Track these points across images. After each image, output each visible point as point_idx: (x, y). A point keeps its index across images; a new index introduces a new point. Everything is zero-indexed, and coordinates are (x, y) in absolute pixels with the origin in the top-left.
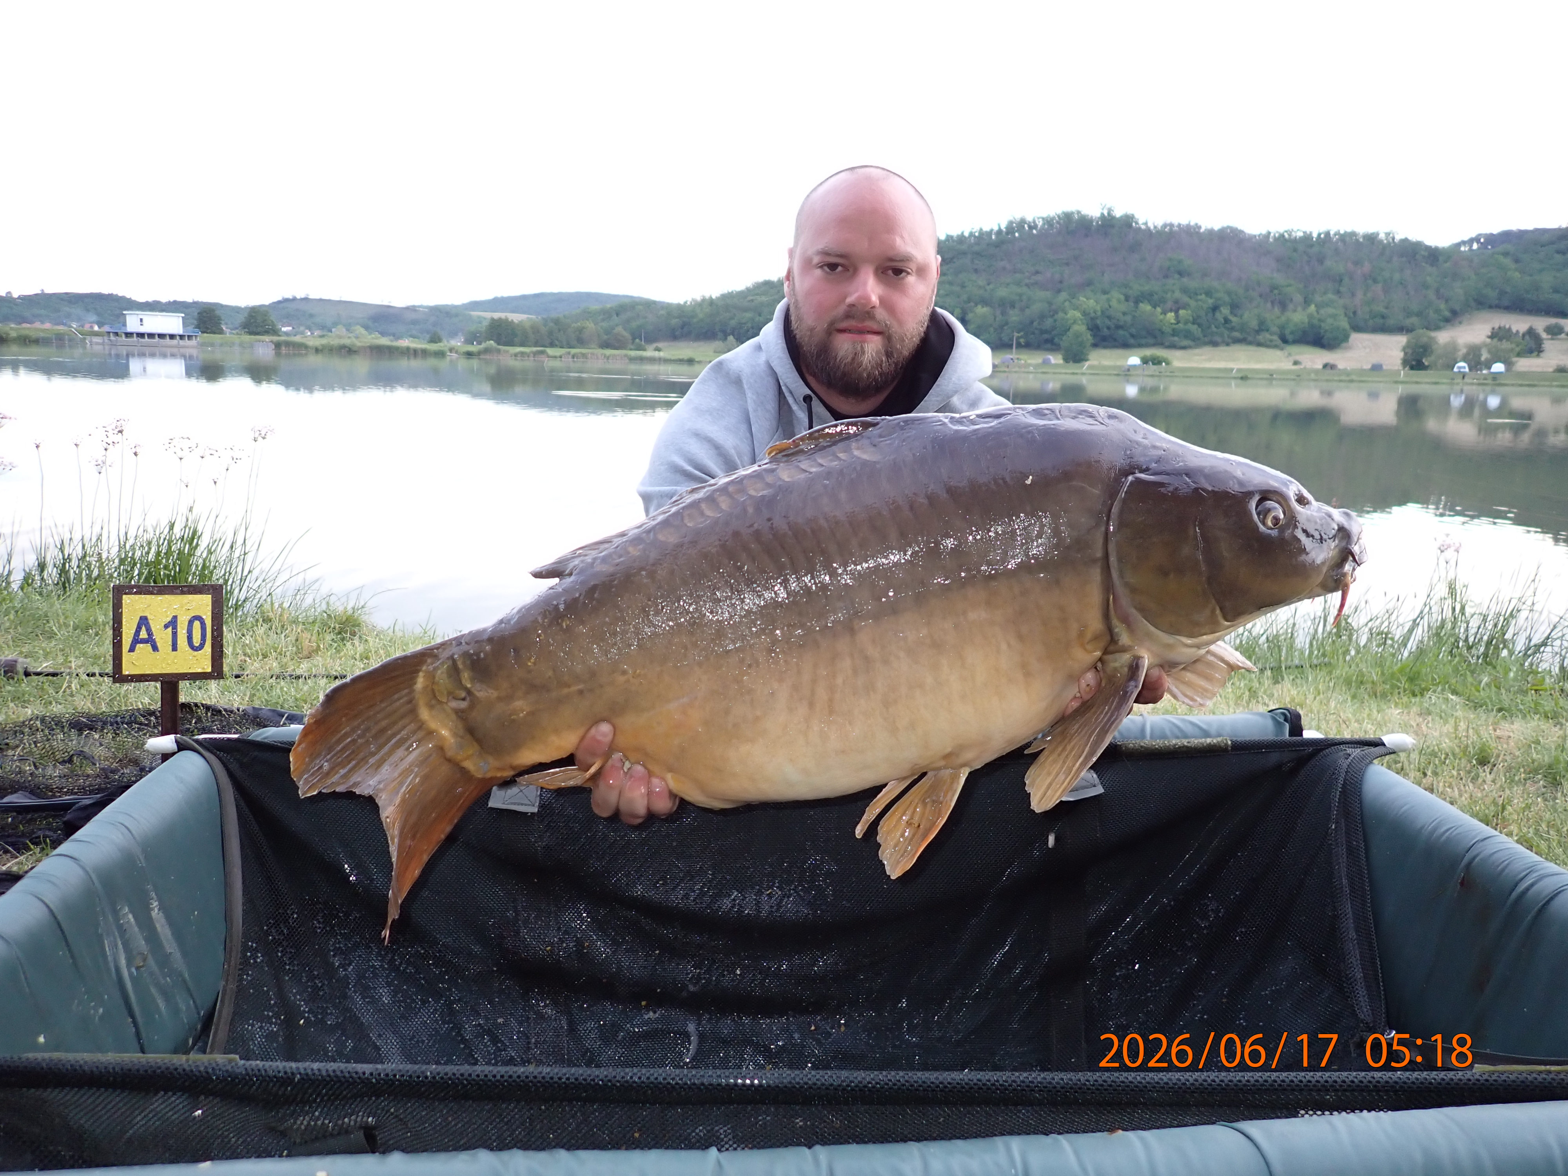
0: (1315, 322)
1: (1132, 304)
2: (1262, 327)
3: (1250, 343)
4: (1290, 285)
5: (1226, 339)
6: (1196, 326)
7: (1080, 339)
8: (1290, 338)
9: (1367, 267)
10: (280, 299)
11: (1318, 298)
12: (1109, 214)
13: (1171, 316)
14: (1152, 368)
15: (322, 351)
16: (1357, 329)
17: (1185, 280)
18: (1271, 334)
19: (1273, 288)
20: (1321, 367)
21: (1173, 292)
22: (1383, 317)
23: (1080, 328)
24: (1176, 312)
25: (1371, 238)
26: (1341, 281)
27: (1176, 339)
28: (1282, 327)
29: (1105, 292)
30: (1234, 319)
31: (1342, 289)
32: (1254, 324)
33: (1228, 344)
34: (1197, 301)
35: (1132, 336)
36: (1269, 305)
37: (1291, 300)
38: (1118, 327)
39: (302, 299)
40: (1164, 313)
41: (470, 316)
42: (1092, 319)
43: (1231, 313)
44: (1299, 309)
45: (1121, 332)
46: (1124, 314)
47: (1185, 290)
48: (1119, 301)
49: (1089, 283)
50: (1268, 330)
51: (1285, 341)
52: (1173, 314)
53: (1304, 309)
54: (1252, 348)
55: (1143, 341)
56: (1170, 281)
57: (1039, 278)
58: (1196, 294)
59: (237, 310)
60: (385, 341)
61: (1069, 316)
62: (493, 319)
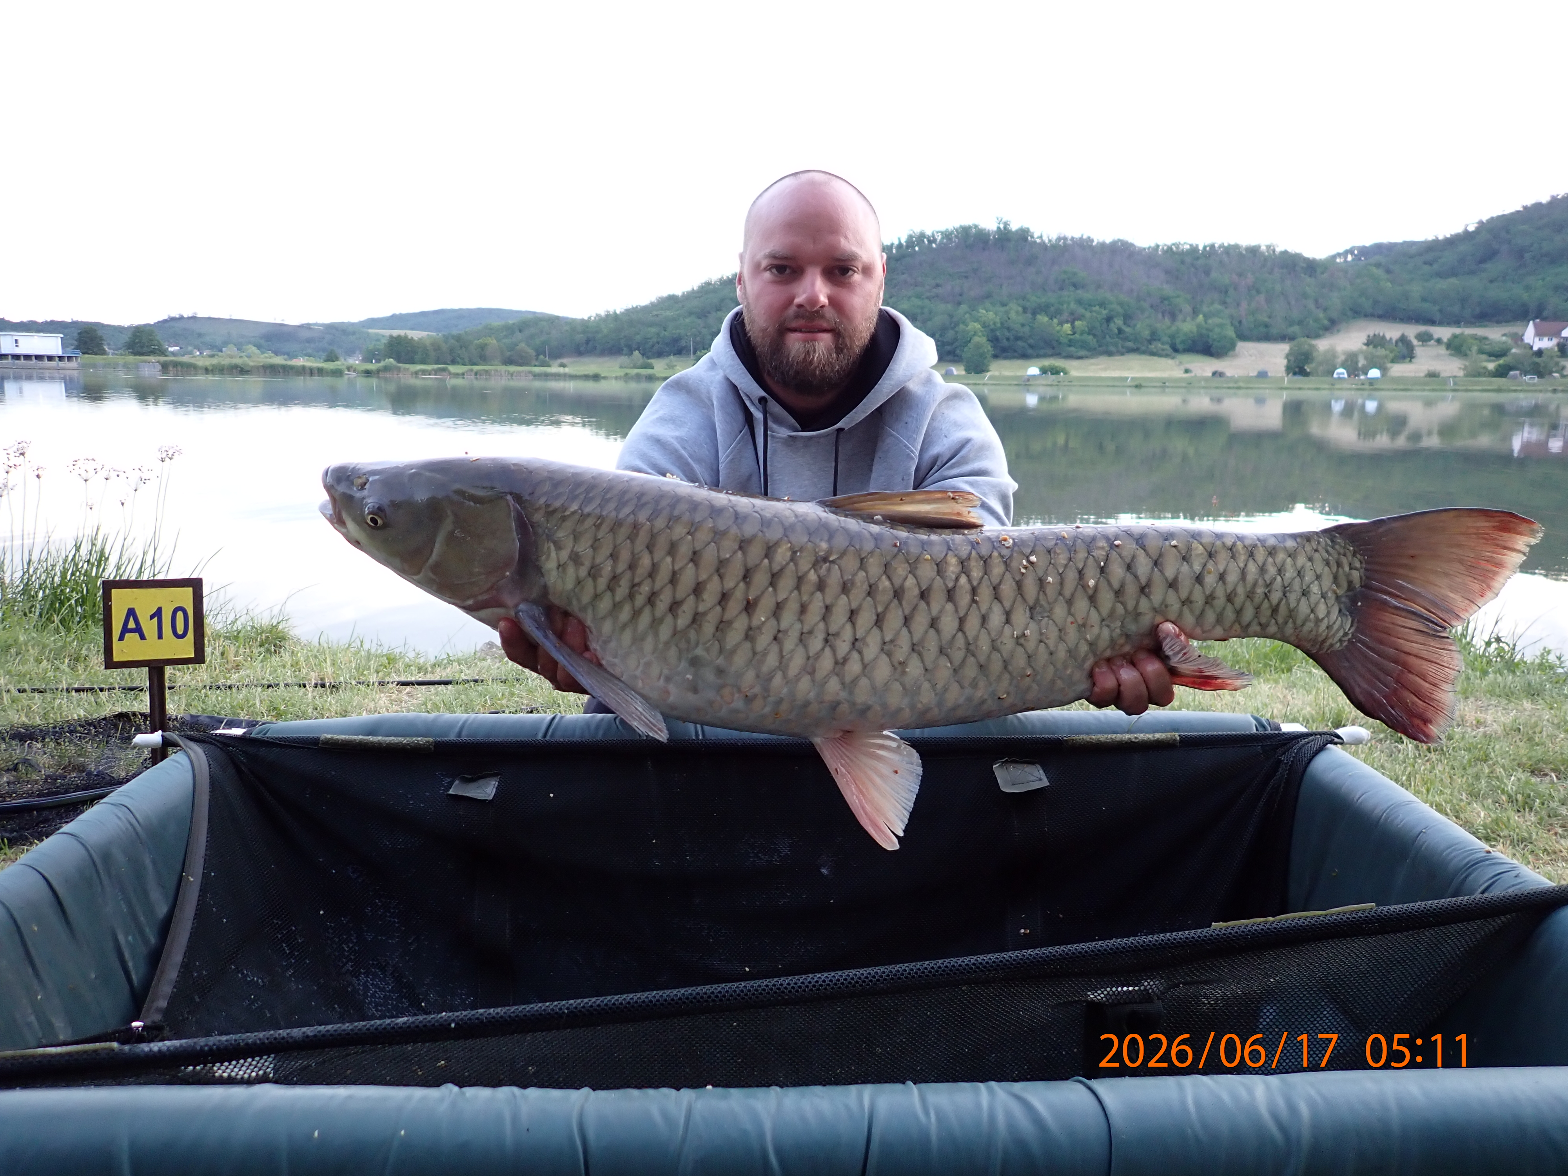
0: (1204, 332)
1: (1030, 316)
2: (1154, 337)
3: (1144, 353)
4: (1178, 296)
5: (1120, 349)
6: (1091, 337)
7: (981, 351)
8: (1180, 347)
9: (1250, 279)
10: (166, 317)
11: (1205, 309)
12: (1005, 228)
13: (1067, 327)
14: (1051, 378)
15: (212, 370)
16: (1243, 337)
17: (1079, 292)
18: (1163, 344)
19: (1164, 299)
20: (1210, 374)
21: (1069, 304)
22: (1266, 326)
23: (981, 340)
24: (1072, 323)
25: (1254, 251)
26: (1226, 292)
27: (1073, 349)
28: (1172, 337)
29: (1004, 305)
30: (1127, 330)
31: (1228, 300)
32: (1146, 333)
33: (1122, 354)
34: (1091, 312)
35: (1031, 347)
36: (1160, 316)
37: (1181, 311)
38: (1018, 338)
39: (189, 318)
40: (1061, 324)
41: (368, 334)
42: (992, 331)
43: (1125, 323)
44: (1188, 319)
45: (1020, 343)
46: (1023, 325)
47: (1079, 302)
48: (1017, 312)
49: (988, 296)
50: (1159, 340)
51: (1176, 350)
52: (1069, 325)
53: (1193, 319)
54: (1145, 358)
55: (1042, 352)
56: (1065, 293)
57: (940, 291)
58: (1090, 305)
59: (120, 329)
60: (279, 360)
61: (970, 327)
62: (391, 336)
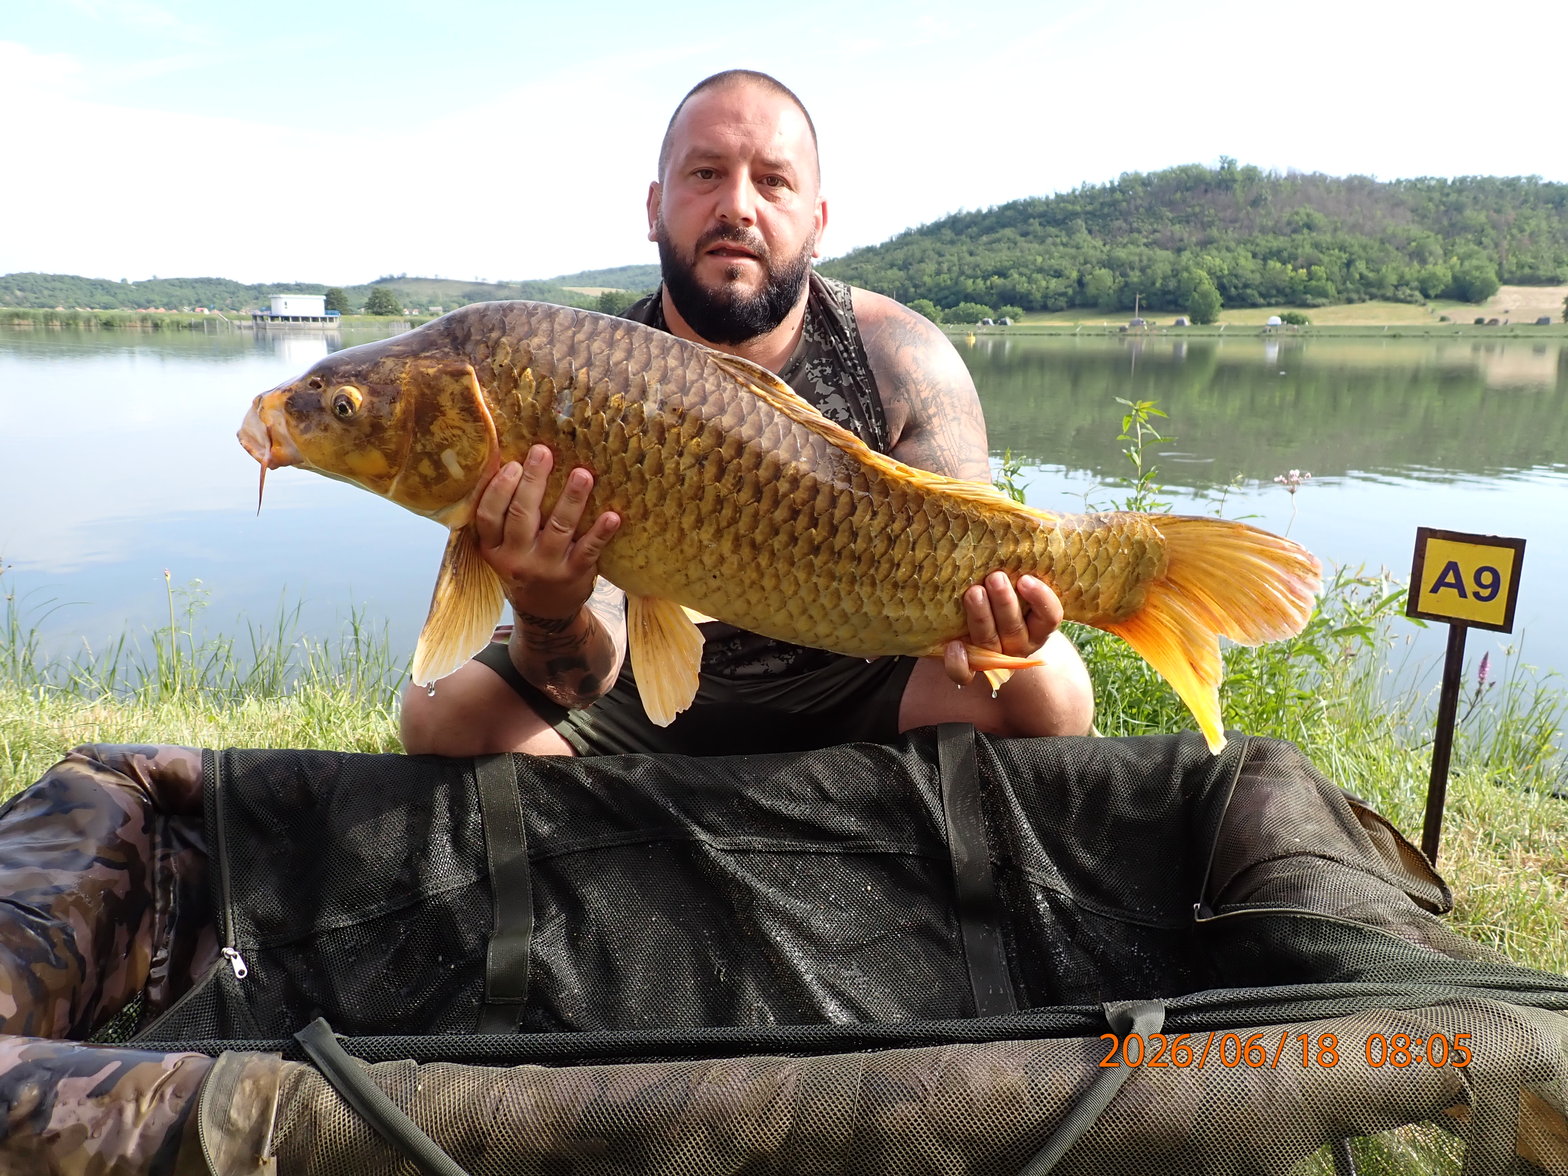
0: (1460, 275)
1: (1260, 262)
2: (1402, 282)
3: (1389, 299)
4: (1428, 237)
5: (1363, 295)
6: (1330, 283)
7: (1208, 300)
8: (1432, 293)
11: (1460, 250)
12: (1229, 167)
13: (1303, 272)
14: (1296, 328)
16: (1505, 281)
17: (1314, 234)
18: (1411, 289)
19: (1409, 241)
20: (1472, 322)
21: (1303, 247)
22: (1532, 269)
23: (1208, 286)
24: (1308, 267)
25: (1512, 183)
26: (1483, 231)
27: (1309, 296)
28: (1422, 282)
29: (1230, 250)
30: (1370, 274)
31: (1485, 240)
32: (1393, 279)
33: (1364, 301)
34: (1330, 256)
35: (1262, 295)
36: (1407, 259)
37: (1431, 253)
38: (1246, 286)
40: (1295, 269)
42: (1219, 278)
43: (1368, 268)
44: (1440, 261)
45: (1250, 292)
46: (1253, 272)
47: (1316, 246)
48: (1246, 259)
49: (1212, 241)
50: (1407, 286)
51: (1427, 296)
52: (1305, 270)
53: (1446, 261)
54: (1390, 304)
55: (1273, 301)
56: (1298, 237)
57: (1158, 236)
58: (1328, 249)
61: (1194, 275)
